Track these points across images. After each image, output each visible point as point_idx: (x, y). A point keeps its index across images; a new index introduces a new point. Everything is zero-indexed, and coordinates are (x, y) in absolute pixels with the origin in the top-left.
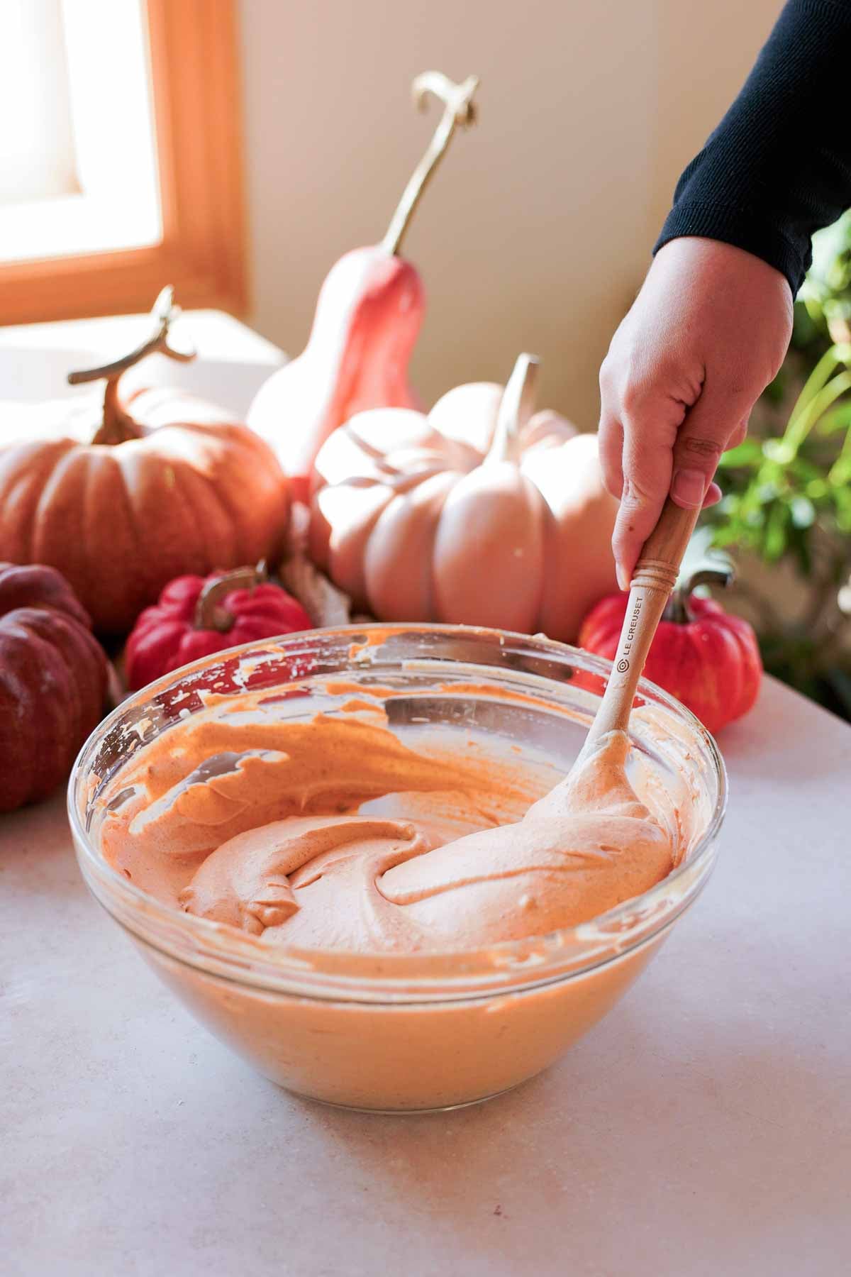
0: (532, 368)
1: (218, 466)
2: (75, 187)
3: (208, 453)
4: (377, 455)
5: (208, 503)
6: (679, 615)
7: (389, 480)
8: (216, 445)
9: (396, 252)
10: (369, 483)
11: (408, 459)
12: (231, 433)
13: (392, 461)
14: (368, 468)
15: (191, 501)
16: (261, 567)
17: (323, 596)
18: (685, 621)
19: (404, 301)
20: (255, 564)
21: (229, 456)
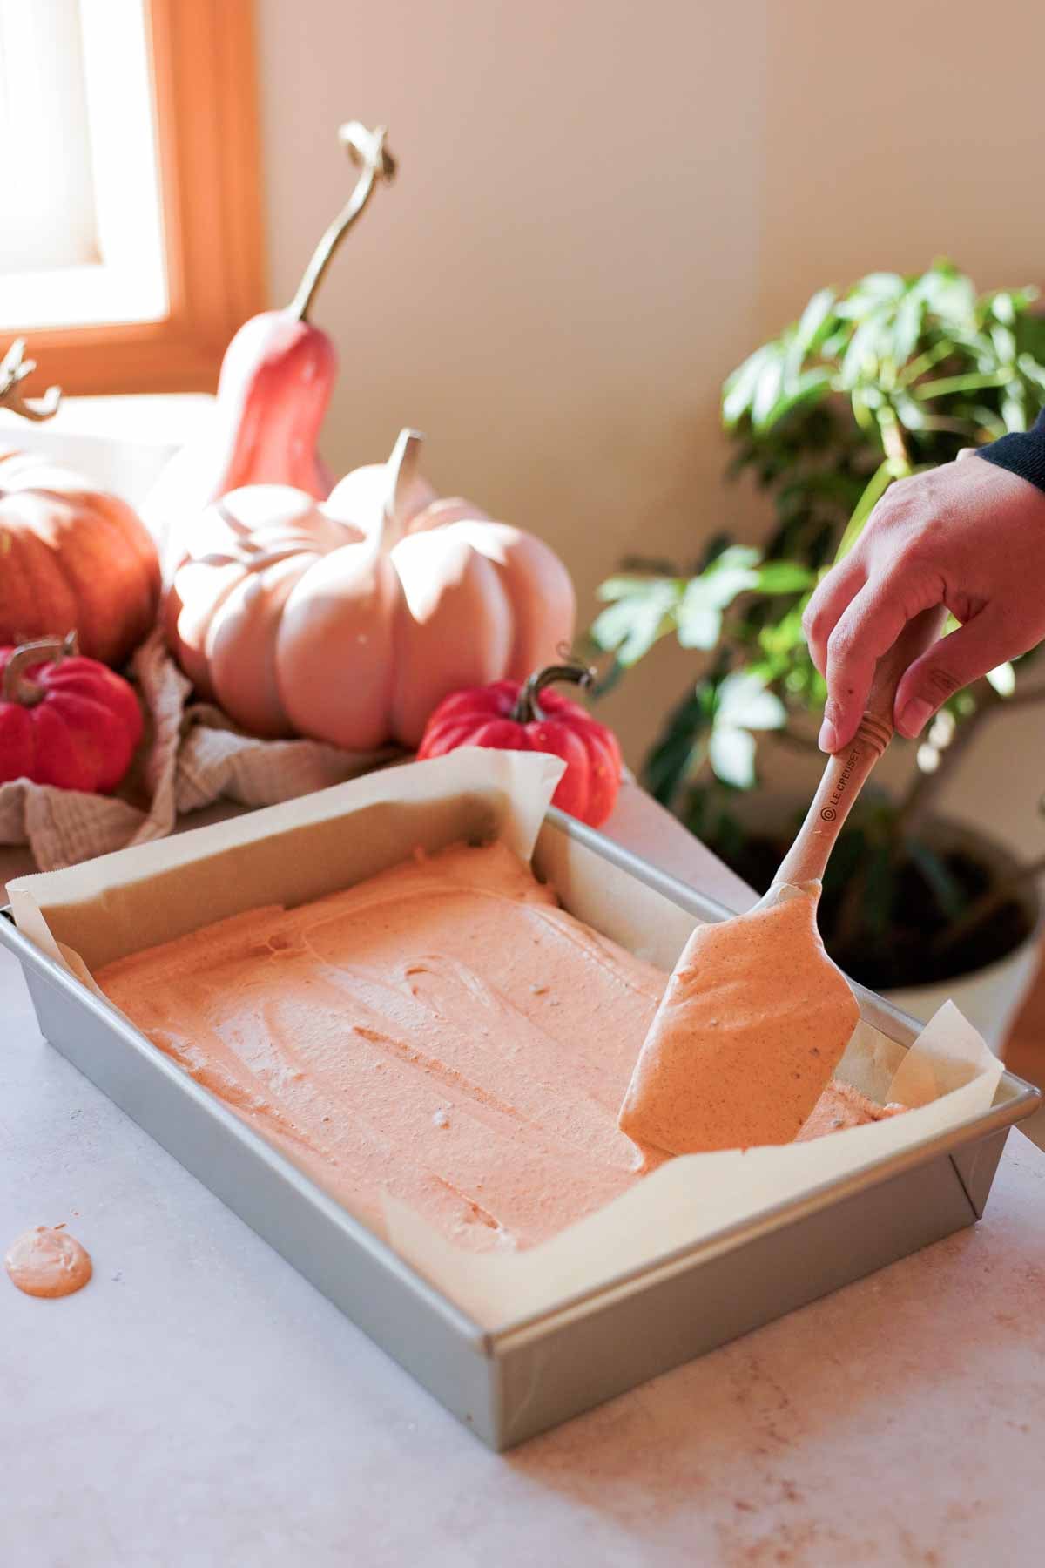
0: (413, 444)
1: (63, 534)
2: (95, 257)
3: (56, 521)
4: (243, 530)
5: (47, 573)
6: (525, 714)
7: (248, 558)
8: (66, 513)
9: (304, 317)
10: (223, 560)
11: (270, 538)
12: (90, 502)
13: (255, 539)
14: (228, 543)
15: (26, 570)
16: (70, 639)
17: (164, 681)
18: (531, 718)
19: (308, 371)
20: (64, 635)
21: (78, 525)
